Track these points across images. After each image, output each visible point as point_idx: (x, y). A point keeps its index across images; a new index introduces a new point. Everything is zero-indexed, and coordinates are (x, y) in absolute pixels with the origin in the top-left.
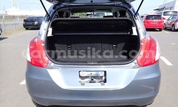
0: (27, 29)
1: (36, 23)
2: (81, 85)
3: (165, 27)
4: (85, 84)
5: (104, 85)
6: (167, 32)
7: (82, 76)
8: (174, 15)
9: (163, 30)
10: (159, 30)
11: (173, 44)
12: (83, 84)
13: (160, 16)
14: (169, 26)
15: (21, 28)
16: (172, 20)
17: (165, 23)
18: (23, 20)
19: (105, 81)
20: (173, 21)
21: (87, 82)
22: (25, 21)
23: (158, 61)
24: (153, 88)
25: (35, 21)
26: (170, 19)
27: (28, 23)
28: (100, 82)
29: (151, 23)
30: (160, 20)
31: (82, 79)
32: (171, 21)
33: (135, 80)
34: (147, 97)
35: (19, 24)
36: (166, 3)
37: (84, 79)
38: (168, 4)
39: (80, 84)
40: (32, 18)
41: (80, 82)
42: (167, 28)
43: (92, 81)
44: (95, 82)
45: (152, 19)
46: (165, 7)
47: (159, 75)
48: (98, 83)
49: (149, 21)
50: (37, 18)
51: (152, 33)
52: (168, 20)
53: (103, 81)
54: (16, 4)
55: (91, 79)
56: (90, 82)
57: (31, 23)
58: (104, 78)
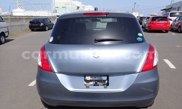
0: (33, 30)
1: (42, 24)
2: (86, 88)
3: (171, 28)
4: (90, 86)
5: (107, 88)
6: (174, 34)
7: (87, 79)
8: (180, 17)
9: (169, 32)
10: (165, 31)
11: (178, 46)
12: (88, 87)
13: (166, 17)
14: (176, 27)
15: (27, 30)
16: (179, 21)
17: (171, 25)
18: (29, 21)
19: (108, 84)
20: (180, 23)
21: (91, 85)
22: (31, 22)
23: (156, 66)
24: (152, 91)
25: (41, 23)
26: (177, 20)
27: (34, 25)
28: (103, 85)
29: (156, 24)
30: (166, 22)
31: (87, 83)
32: (177, 23)
33: (135, 84)
34: (148, 99)
35: (24, 25)
36: (173, 3)
37: (89, 83)
38: (176, 4)
39: (85, 86)
40: (37, 20)
41: (85, 85)
42: (174, 30)
43: (96, 84)
44: (99, 85)
45: (158, 21)
46: (172, 7)
47: (157, 79)
48: (101, 86)
49: (155, 22)
50: (42, 20)
51: (158, 35)
52: (174, 21)
53: (106, 85)
54: (22, 5)
55: (95, 82)
56: (94, 85)
57: (37, 25)
58: (106, 82)
